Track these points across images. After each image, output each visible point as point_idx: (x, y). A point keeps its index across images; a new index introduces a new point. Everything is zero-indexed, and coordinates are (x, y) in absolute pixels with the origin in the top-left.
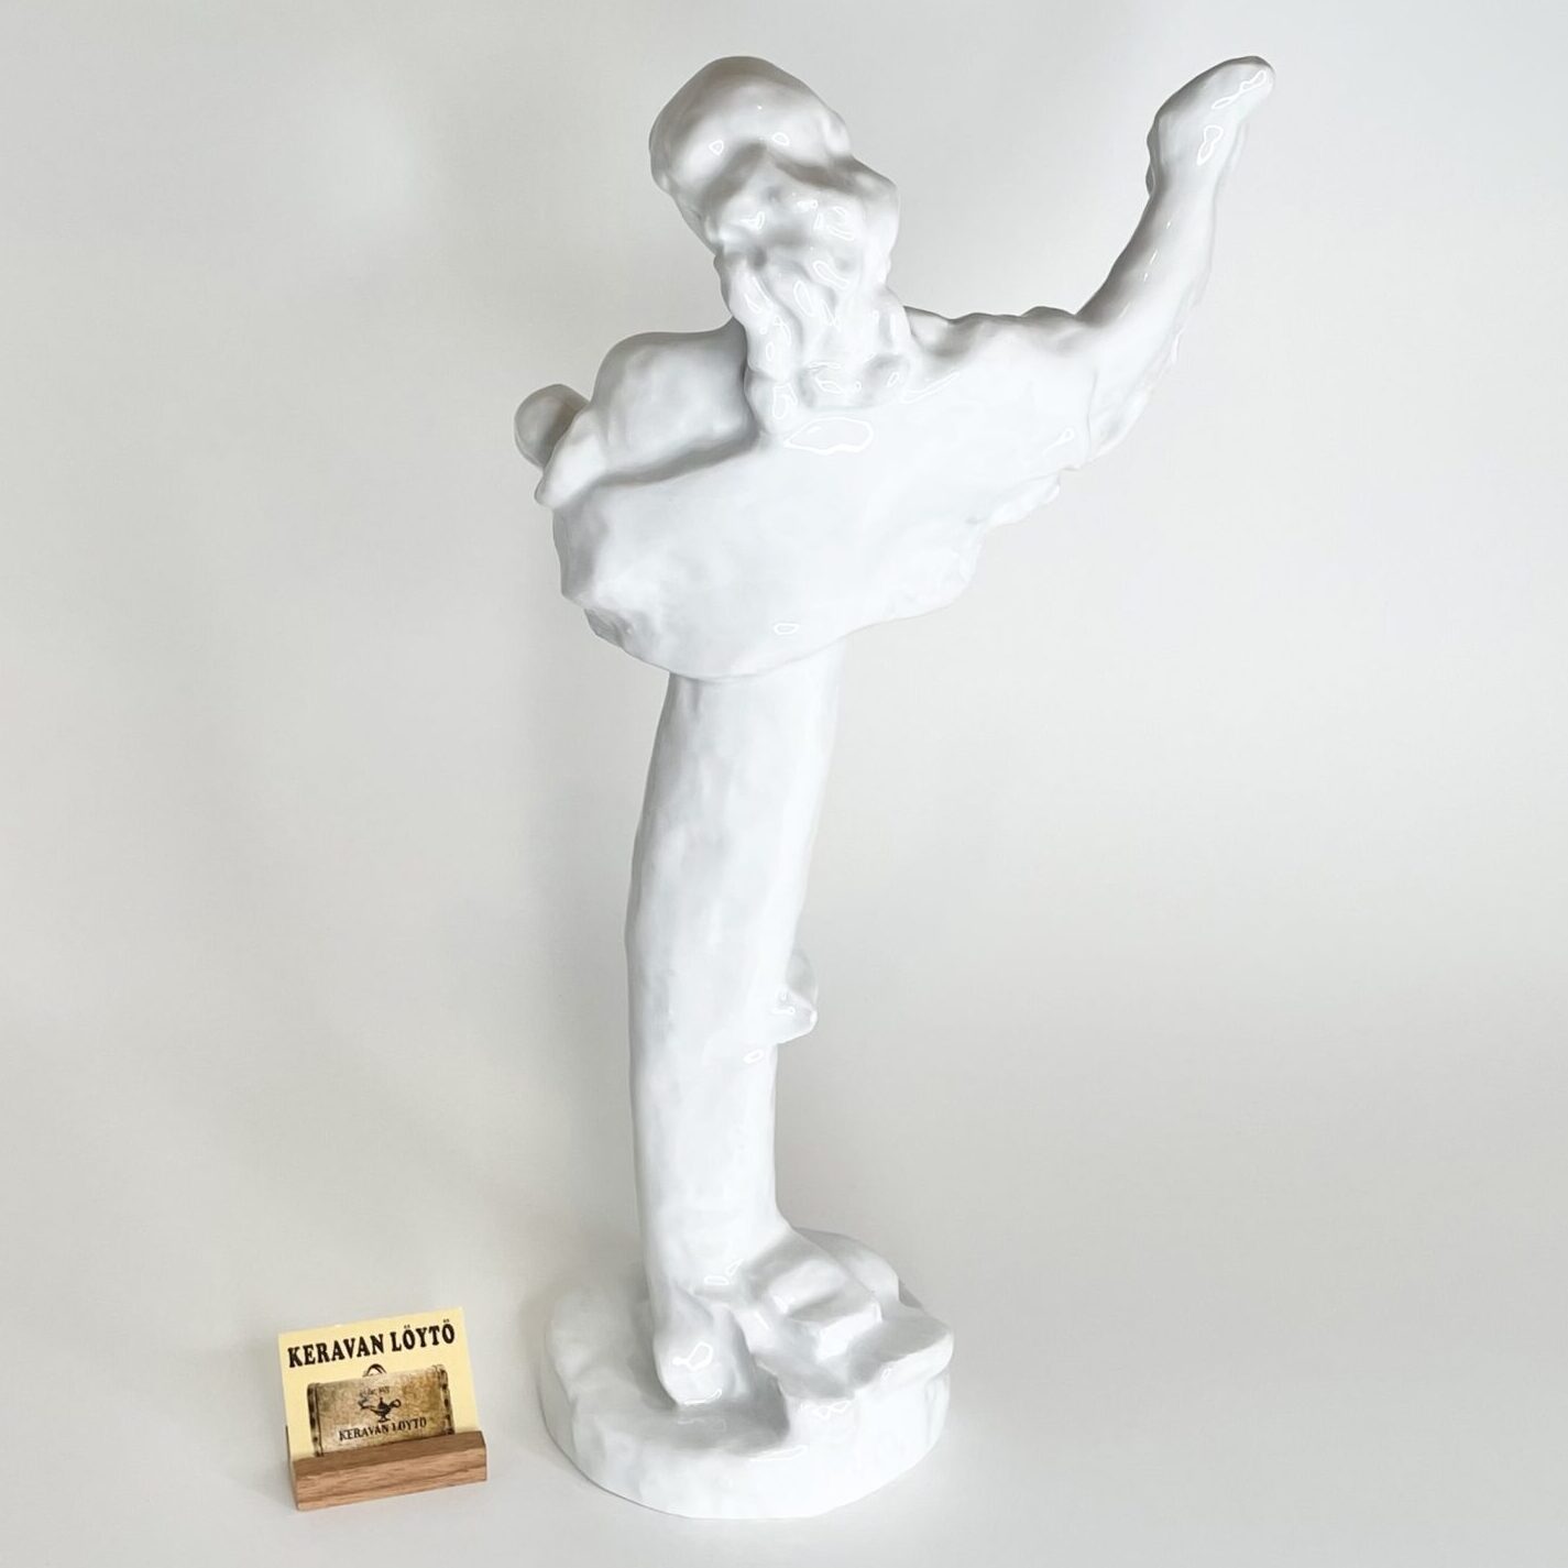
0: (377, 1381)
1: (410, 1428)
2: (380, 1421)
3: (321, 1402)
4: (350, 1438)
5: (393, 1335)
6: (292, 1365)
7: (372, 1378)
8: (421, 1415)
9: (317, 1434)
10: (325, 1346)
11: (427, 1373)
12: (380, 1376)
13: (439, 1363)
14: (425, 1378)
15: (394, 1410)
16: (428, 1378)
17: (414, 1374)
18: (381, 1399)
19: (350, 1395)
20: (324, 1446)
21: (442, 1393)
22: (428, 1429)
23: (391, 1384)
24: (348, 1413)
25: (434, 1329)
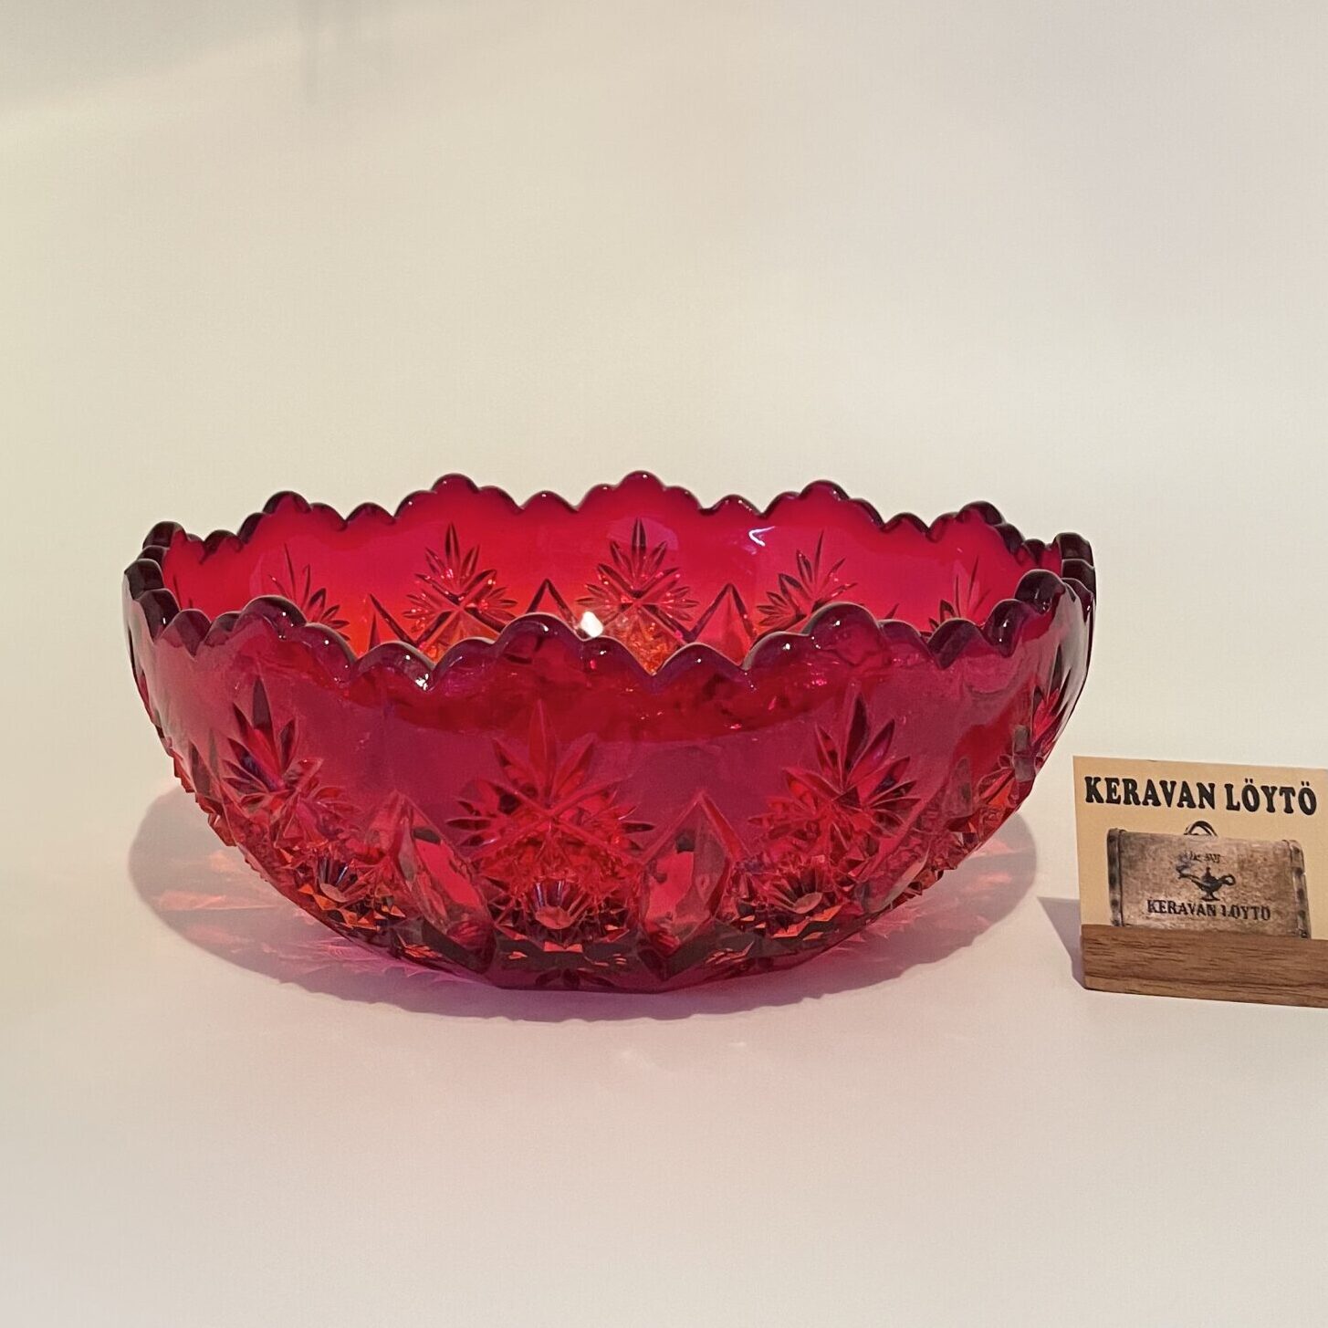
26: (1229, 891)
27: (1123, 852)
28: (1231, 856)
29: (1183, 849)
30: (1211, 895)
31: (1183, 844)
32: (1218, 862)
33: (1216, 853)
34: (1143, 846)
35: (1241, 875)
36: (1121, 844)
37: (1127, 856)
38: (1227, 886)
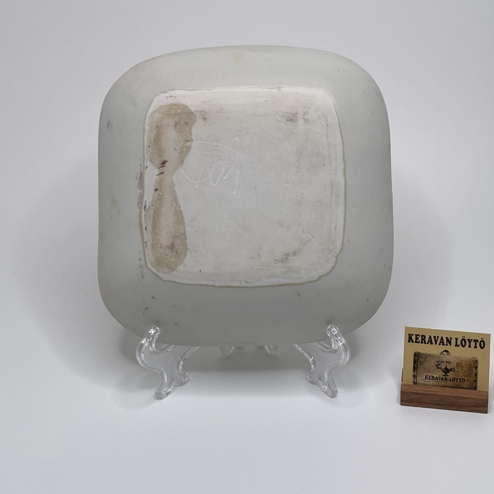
0: (446, 358)
1: (457, 382)
2: (444, 375)
3: (419, 360)
4: (429, 379)
5: (457, 339)
6: (409, 342)
7: (444, 355)
8: (463, 377)
9: (415, 374)
10: (425, 337)
11: (469, 359)
12: (448, 356)
13: (476, 357)
14: (468, 362)
15: (451, 372)
16: (469, 362)
17: (462, 358)
18: (446, 366)
19: (433, 361)
20: (418, 380)
21: (474, 370)
22: (465, 385)
23: (452, 361)
24: (430, 368)
25: (476, 341)
26: (452, 373)
27: (419, 359)
28: (454, 362)
29: (439, 359)
30: (447, 374)
31: (439, 357)
32: (450, 364)
33: (450, 361)
34: (425, 358)
35: (457, 368)
36: (419, 357)
37: (420, 361)
38: (452, 372)
